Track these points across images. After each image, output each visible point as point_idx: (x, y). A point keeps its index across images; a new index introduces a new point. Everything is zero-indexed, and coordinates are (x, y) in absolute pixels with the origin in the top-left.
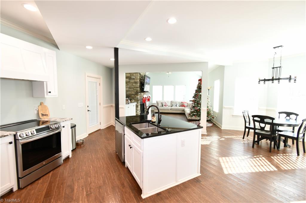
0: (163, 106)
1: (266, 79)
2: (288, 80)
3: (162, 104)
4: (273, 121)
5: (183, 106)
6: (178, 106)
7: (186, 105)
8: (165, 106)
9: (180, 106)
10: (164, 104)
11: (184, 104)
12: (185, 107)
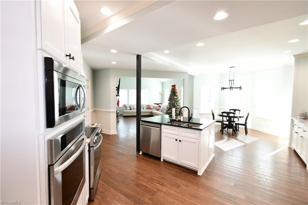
0: (131, 109)
1: (224, 87)
2: (239, 89)
3: (130, 108)
4: (234, 115)
5: (150, 108)
6: (145, 109)
7: (152, 107)
8: (133, 109)
9: (146, 108)
10: (132, 108)
11: (150, 106)
12: (151, 109)
